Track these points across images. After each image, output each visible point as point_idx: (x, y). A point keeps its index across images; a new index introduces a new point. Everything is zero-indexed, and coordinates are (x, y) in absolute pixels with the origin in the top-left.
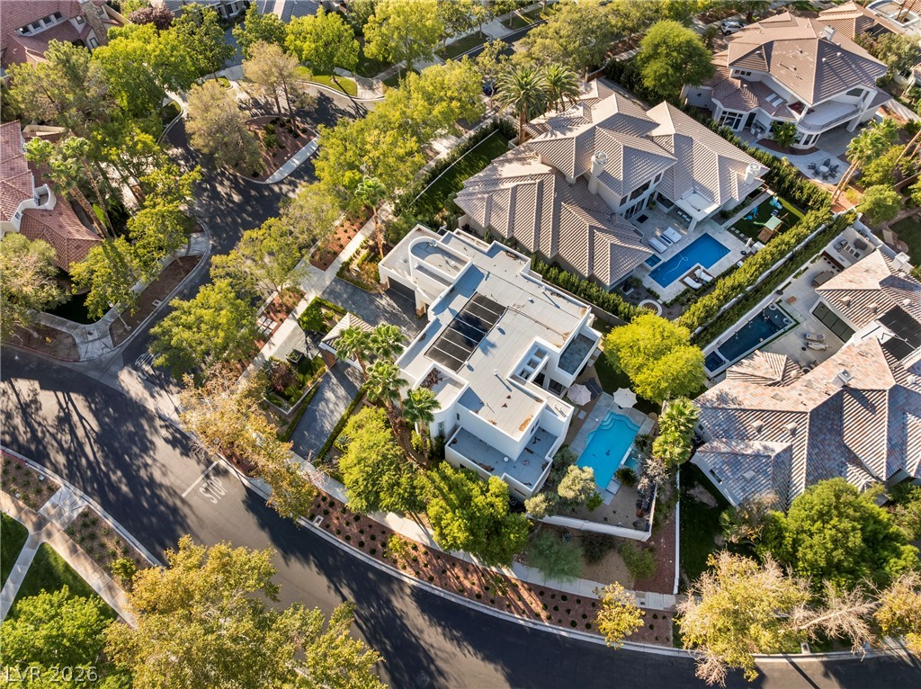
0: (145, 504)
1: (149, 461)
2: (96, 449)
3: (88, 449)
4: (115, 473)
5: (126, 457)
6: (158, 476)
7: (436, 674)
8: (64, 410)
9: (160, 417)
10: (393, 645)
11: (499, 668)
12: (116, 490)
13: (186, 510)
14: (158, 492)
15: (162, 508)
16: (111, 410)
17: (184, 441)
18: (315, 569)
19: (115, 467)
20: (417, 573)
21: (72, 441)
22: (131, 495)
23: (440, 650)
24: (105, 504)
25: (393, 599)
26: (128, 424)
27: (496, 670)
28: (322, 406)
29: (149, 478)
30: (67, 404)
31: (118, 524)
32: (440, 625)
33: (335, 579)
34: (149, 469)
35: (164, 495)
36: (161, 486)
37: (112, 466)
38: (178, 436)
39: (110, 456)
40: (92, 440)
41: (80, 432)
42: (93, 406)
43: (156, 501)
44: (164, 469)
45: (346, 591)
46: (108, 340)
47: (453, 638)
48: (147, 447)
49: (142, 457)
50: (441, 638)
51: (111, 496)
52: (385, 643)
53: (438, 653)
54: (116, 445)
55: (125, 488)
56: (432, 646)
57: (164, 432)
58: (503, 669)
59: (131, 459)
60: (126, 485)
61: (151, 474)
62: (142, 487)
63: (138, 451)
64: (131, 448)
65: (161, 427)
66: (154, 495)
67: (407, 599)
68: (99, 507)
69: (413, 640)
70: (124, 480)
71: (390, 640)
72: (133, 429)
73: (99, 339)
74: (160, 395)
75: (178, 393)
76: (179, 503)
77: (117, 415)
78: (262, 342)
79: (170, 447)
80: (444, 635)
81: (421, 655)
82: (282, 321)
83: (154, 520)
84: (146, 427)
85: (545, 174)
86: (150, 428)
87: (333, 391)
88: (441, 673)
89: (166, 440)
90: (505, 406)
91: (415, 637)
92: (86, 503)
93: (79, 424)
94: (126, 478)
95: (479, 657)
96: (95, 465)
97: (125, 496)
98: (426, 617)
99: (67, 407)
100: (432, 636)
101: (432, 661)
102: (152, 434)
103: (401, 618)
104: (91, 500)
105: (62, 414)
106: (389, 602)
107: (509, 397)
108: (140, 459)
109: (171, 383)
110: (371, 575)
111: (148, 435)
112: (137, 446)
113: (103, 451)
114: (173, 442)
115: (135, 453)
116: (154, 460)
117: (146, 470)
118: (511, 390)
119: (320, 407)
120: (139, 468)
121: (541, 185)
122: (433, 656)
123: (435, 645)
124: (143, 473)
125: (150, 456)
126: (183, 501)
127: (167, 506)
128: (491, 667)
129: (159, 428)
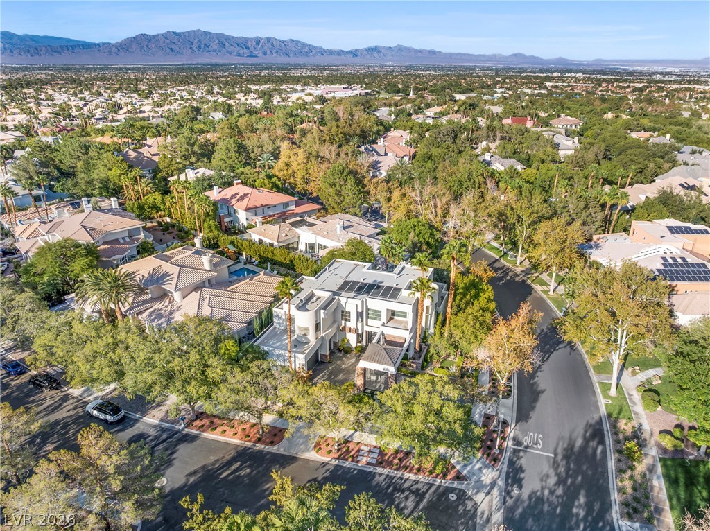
0: (580, 478)
1: (546, 492)
4: (578, 515)
5: (558, 511)
6: (552, 481)
9: (505, 503)
12: (589, 507)
13: (560, 450)
14: (564, 474)
15: (572, 466)
17: (511, 475)
19: (573, 516)
22: (583, 492)
24: (606, 507)
26: (529, 527)
29: (559, 485)
31: (611, 490)
34: (553, 489)
35: (562, 469)
36: (558, 474)
37: (574, 519)
38: (510, 481)
39: (568, 525)
43: (571, 472)
44: (544, 478)
48: (536, 500)
49: (548, 499)
51: (597, 507)
54: (554, 525)
55: (582, 500)
57: (516, 492)
59: (556, 507)
60: (579, 500)
61: (555, 485)
62: (569, 487)
63: (546, 506)
64: (548, 511)
65: (512, 498)
66: (567, 476)
68: (614, 512)
70: (576, 503)
72: (530, 520)
74: (483, 514)
75: (472, 499)
76: (560, 457)
79: (523, 482)
82: (357, 444)
83: (584, 468)
84: (520, 510)
86: (518, 507)
89: (520, 487)
92: (620, 522)
94: (573, 503)
97: (587, 496)
102: (523, 502)
104: (615, 521)
108: (551, 499)
109: (464, 510)
111: (526, 504)
112: (542, 508)
114: (519, 482)
115: (549, 506)
116: (543, 488)
117: (555, 491)
120: (558, 497)
124: (560, 491)
125: (543, 493)
126: (556, 455)
127: (568, 463)
129: (514, 498)
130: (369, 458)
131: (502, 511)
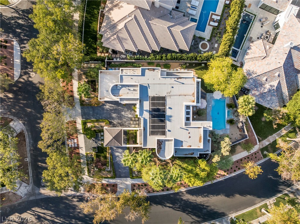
1: (79, 211)
2: (59, 219)
3: (56, 220)
4: (72, 221)
5: (71, 214)
7: (207, 208)
8: (35, 215)
9: (69, 196)
10: (191, 209)
11: (222, 195)
14: (91, 217)
16: (50, 205)
18: (155, 205)
19: (70, 219)
20: (184, 187)
21: (49, 222)
23: (204, 201)
25: (182, 197)
26: (61, 205)
27: (221, 196)
28: (118, 159)
29: (84, 215)
30: (34, 213)
32: (200, 195)
33: (162, 204)
37: (69, 220)
38: (80, 197)
39: (66, 217)
40: (55, 217)
41: (49, 218)
42: (43, 208)
45: (168, 205)
46: (24, 184)
47: (205, 196)
48: (74, 207)
49: (76, 211)
50: (202, 198)
52: (188, 210)
53: (204, 202)
54: (64, 213)
56: (201, 202)
57: (75, 200)
58: (223, 195)
59: (73, 214)
60: (79, 222)
62: (84, 219)
63: (72, 210)
64: (70, 211)
67: (186, 195)
69: (195, 204)
70: (77, 221)
71: (189, 208)
72: (64, 205)
73: (20, 186)
77: (54, 205)
78: (77, 149)
80: (202, 197)
81: (200, 206)
82: (77, 137)
84: (67, 202)
85: (134, 11)
86: (68, 201)
87: (117, 152)
88: (208, 206)
89: (77, 201)
90: (190, 137)
91: (195, 203)
93: (45, 216)
94: (77, 220)
95: (215, 196)
96: (64, 223)
98: (195, 196)
99: (36, 214)
100: (199, 200)
101: (203, 205)
102: (71, 203)
103: (188, 201)
105: (36, 217)
106: (182, 199)
107: (189, 133)
108: (76, 212)
110: (172, 196)
111: (70, 204)
112: (70, 209)
113: (62, 218)
115: (72, 211)
116: (80, 209)
117: (81, 214)
118: (188, 130)
119: (117, 160)
120: (78, 215)
121: (135, 17)
122: (203, 204)
123: (202, 201)
124: (80, 215)
125: (78, 209)
128: (220, 196)
129: (72, 199)
130: (71, 144)
131: (64, 195)
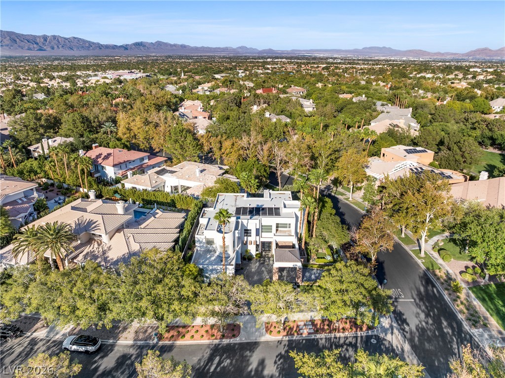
0: (436, 310)
1: (424, 324)
4: (448, 333)
5: (437, 334)
6: (422, 316)
9: (405, 337)
12: (450, 325)
13: (415, 296)
14: (426, 310)
15: (427, 304)
16: (437, 364)
17: (398, 318)
19: (446, 334)
22: (442, 318)
24: (460, 325)
29: (428, 318)
31: (456, 313)
34: (426, 321)
35: (423, 308)
36: (423, 311)
37: (448, 336)
38: (400, 322)
39: (447, 341)
43: (429, 308)
44: (417, 316)
48: (421, 330)
49: (427, 328)
51: (455, 325)
54: (441, 343)
55: (445, 323)
57: (407, 328)
59: (435, 331)
60: (443, 324)
61: (425, 318)
62: (434, 317)
63: (428, 332)
64: (432, 335)
65: (407, 332)
66: (429, 311)
68: (465, 326)
72: (426, 344)
74: (397, 347)
75: (385, 340)
76: (418, 301)
77: (434, 358)
78: (316, 323)
79: (408, 321)
82: (294, 322)
83: (434, 303)
84: (416, 339)
86: (414, 337)
89: (408, 325)
92: (472, 331)
94: (442, 326)
97: (446, 320)
102: (415, 333)
104: (469, 331)
108: (429, 327)
109: (386, 348)
111: (417, 334)
112: (427, 334)
113: (451, 346)
114: (404, 321)
115: (430, 332)
116: (420, 322)
117: (428, 322)
120: (431, 325)
124: (430, 321)
125: (422, 325)
126: (415, 299)
127: (424, 303)
129: (409, 332)
130: (308, 330)
131: (407, 342)
